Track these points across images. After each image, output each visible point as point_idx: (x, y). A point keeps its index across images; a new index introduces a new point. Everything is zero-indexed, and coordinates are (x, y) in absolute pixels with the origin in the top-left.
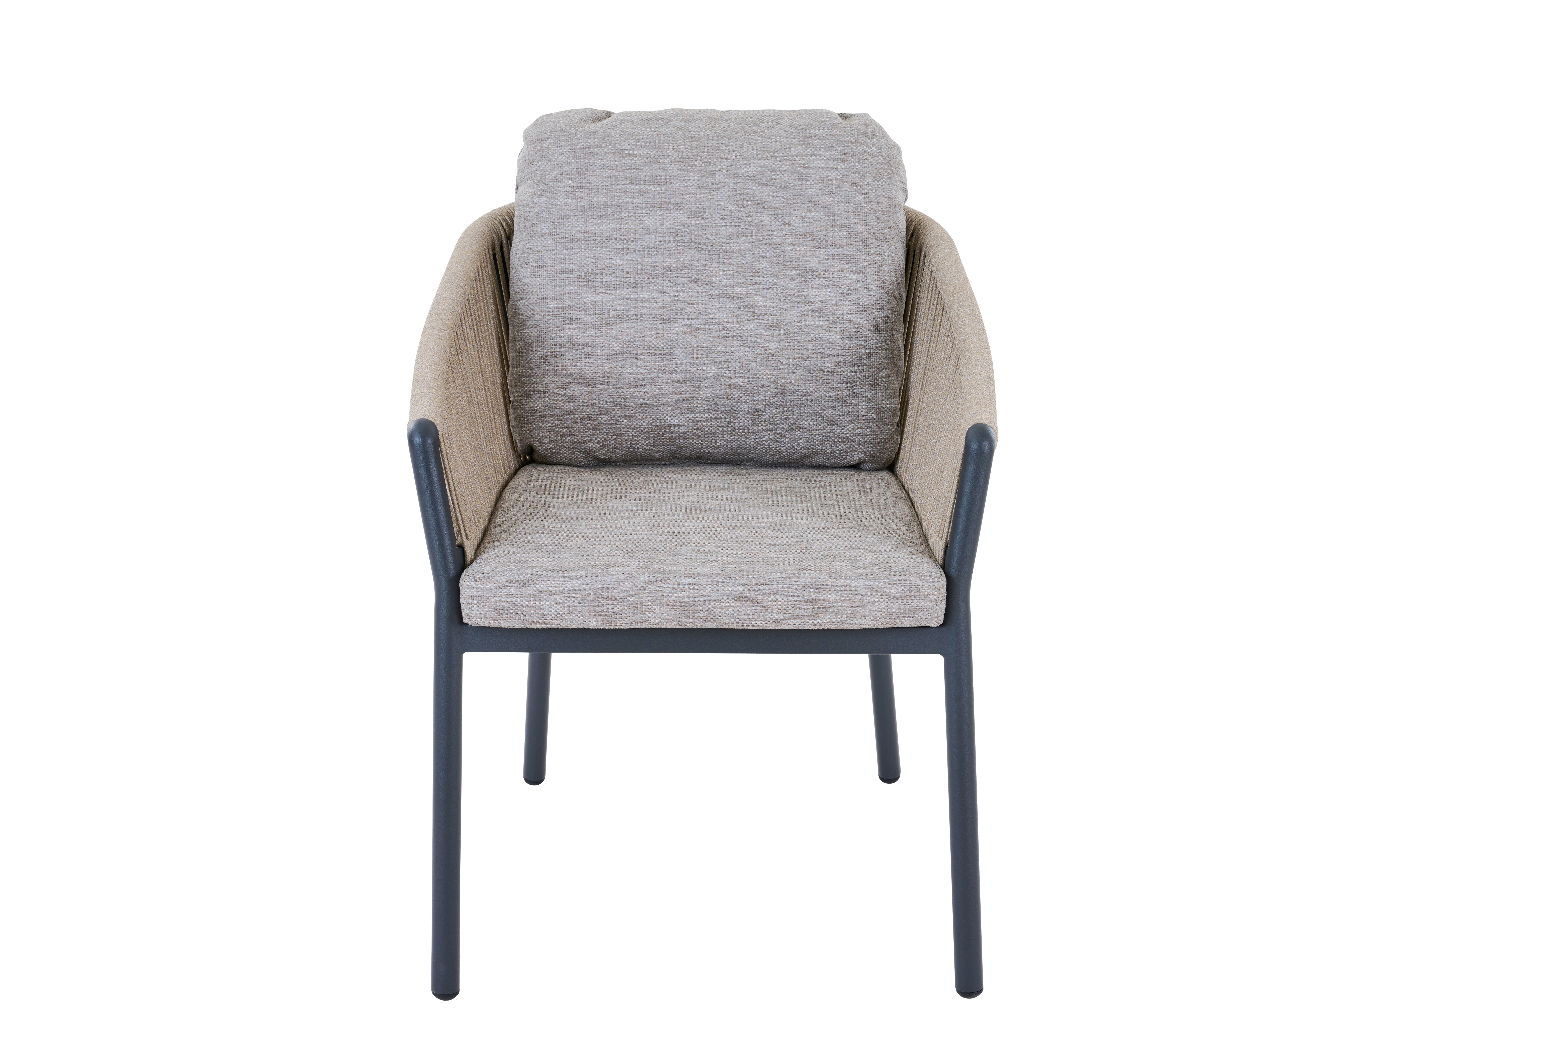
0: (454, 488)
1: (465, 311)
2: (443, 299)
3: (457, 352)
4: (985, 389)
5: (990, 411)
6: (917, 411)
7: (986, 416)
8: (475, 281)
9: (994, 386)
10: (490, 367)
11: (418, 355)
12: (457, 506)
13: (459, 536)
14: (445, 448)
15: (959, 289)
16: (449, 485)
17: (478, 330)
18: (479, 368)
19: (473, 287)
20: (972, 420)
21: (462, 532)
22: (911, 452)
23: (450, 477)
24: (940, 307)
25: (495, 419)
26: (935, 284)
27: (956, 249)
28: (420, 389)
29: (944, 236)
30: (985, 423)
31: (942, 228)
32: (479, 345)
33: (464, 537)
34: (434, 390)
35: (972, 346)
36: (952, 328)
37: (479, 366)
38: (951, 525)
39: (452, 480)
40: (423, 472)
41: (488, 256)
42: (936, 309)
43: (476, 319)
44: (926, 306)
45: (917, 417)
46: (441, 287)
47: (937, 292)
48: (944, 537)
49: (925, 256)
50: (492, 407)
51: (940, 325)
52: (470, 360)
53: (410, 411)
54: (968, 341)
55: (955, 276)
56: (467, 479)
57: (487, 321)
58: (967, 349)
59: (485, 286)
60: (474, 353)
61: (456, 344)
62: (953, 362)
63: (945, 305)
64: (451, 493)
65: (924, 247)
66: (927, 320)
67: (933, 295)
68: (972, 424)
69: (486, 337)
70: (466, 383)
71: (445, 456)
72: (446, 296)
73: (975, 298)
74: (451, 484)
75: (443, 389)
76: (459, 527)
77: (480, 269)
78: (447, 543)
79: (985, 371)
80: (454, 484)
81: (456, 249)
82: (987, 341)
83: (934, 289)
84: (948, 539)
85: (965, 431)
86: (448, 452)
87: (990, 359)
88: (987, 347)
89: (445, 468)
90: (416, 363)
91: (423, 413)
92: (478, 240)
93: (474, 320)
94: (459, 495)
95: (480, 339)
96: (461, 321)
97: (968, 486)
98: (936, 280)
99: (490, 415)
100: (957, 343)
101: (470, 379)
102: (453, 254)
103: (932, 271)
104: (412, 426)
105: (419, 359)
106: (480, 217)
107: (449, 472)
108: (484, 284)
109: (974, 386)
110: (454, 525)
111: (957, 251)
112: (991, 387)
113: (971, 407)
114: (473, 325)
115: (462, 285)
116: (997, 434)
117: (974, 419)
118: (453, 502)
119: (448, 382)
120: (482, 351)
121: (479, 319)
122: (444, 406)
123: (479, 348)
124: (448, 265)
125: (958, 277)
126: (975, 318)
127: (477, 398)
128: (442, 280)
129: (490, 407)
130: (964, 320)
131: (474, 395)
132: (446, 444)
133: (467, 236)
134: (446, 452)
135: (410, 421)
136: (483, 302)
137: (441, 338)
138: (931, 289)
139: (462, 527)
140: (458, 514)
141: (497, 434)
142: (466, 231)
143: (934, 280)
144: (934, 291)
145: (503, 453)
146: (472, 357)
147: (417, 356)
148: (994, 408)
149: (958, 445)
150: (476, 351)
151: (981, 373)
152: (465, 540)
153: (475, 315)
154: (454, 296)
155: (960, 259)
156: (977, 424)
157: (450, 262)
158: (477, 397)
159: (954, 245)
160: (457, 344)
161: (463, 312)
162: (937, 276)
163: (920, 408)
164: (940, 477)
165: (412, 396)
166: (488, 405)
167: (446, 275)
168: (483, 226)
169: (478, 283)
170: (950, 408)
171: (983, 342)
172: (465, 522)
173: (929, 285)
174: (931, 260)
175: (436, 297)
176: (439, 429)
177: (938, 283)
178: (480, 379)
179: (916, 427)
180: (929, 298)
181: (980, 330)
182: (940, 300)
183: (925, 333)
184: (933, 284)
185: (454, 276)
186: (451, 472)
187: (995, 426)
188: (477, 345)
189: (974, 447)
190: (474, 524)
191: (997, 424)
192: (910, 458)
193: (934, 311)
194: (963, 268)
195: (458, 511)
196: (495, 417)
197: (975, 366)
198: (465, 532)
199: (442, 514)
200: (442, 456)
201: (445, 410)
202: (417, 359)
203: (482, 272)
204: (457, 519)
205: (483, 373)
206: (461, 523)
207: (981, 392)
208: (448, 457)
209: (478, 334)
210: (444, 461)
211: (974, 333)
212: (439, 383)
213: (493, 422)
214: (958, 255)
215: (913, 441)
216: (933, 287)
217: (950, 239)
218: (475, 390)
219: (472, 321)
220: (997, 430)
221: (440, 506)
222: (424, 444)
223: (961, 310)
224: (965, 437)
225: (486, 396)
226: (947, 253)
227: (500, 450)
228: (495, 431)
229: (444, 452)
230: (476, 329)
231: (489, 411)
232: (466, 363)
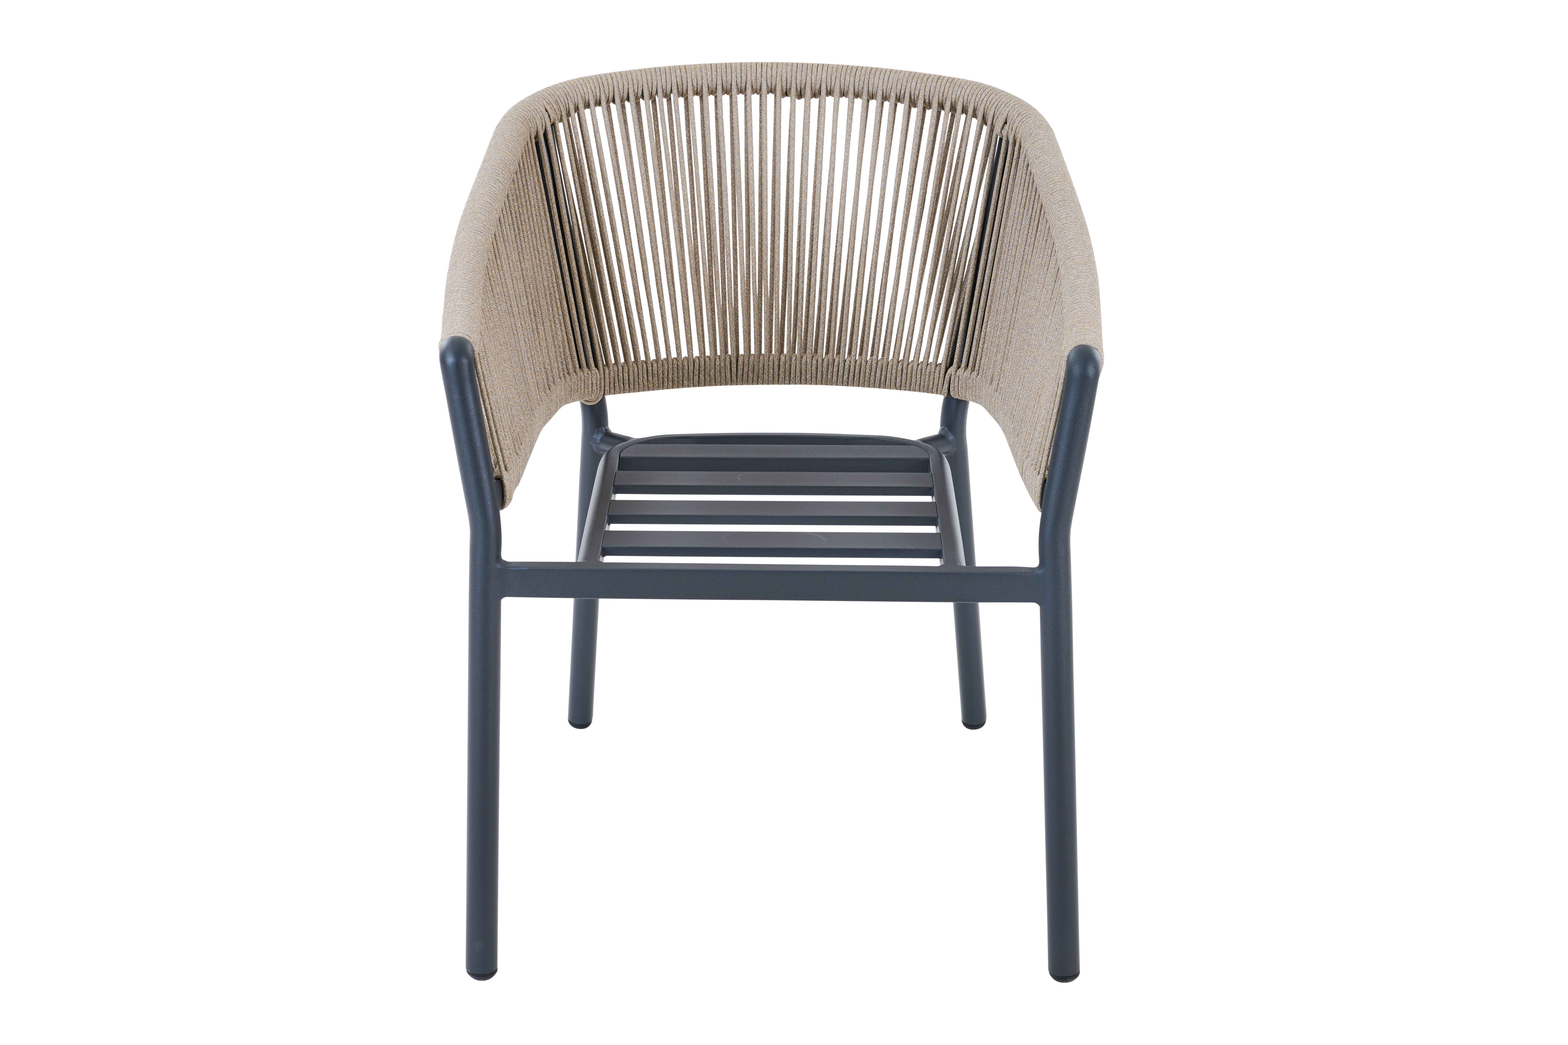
0: (492, 414)
1: (504, 209)
2: (480, 196)
3: (495, 256)
4: (1089, 304)
5: (1095, 330)
6: (1010, 322)
7: (1090, 336)
8: (515, 174)
9: (1099, 300)
10: (532, 271)
11: (451, 261)
12: (494, 434)
13: (497, 466)
14: (482, 369)
15: (1060, 187)
16: (486, 411)
17: (519, 229)
18: (520, 273)
19: (513, 181)
20: (1074, 341)
21: (501, 463)
22: (1003, 368)
23: (487, 402)
24: (1037, 207)
25: (537, 329)
26: (1031, 179)
27: (1056, 140)
28: (454, 301)
29: (1042, 125)
30: (1090, 345)
31: (1040, 115)
32: (519, 246)
33: (503, 468)
34: (470, 303)
35: (1075, 253)
36: (1052, 231)
37: (520, 270)
38: (1050, 458)
39: (490, 404)
40: (456, 397)
41: (530, 145)
42: (1033, 208)
43: (516, 217)
44: (1021, 204)
45: (1009, 329)
46: (477, 182)
47: (1034, 189)
48: (1042, 472)
49: (1020, 146)
50: (535, 315)
51: (1038, 227)
52: (509, 264)
53: (443, 327)
54: (1069, 248)
55: (1055, 172)
56: (507, 401)
57: (529, 219)
58: (1068, 257)
59: (526, 179)
60: (514, 256)
61: (494, 248)
62: (1052, 270)
63: (1043, 205)
64: (488, 420)
65: (1019, 136)
66: (1022, 219)
67: (1029, 191)
68: (1075, 346)
69: (528, 237)
70: (505, 290)
71: (482, 378)
72: (483, 192)
73: (1077, 197)
74: (489, 409)
75: (480, 301)
76: (497, 458)
77: (521, 160)
78: (485, 476)
79: (1089, 284)
80: (491, 409)
81: (494, 138)
82: (1091, 247)
83: (1031, 185)
84: (1046, 474)
85: (1067, 354)
86: (485, 373)
87: (1095, 269)
88: (1091, 255)
89: (482, 392)
90: (449, 270)
91: (456, 329)
92: (518, 127)
93: (514, 218)
94: (497, 421)
95: (521, 240)
96: (500, 221)
97: (1069, 416)
98: (1032, 175)
99: (532, 325)
100: (1057, 249)
101: (510, 286)
102: (490, 143)
103: (1028, 164)
104: (445, 343)
105: (453, 265)
106: (521, 100)
107: (486, 397)
108: (526, 178)
109: (1077, 301)
110: (492, 453)
111: (1056, 142)
112: (1095, 302)
113: (1073, 326)
114: (513, 224)
115: (501, 179)
116: (1102, 356)
117: (1077, 340)
118: (491, 430)
119: (485, 292)
120: (523, 253)
121: (520, 217)
122: (481, 320)
123: (520, 250)
124: (485, 156)
125: (1058, 173)
126: (1077, 221)
127: (518, 307)
128: (478, 174)
129: (532, 315)
130: (1065, 223)
131: (514, 303)
132: (483, 365)
133: (507, 123)
134: (483, 374)
135: (442, 338)
136: (525, 197)
137: (477, 242)
138: (1026, 184)
139: (500, 458)
140: (497, 444)
141: (540, 345)
142: (505, 117)
143: (1031, 175)
144: (1030, 187)
145: (547, 366)
146: (512, 260)
147: (450, 263)
148: (1099, 326)
149: (1057, 368)
150: (516, 253)
151: (1084, 285)
152: (504, 472)
153: (515, 212)
154: (492, 193)
155: (1060, 152)
156: (1080, 346)
157: (488, 153)
158: (518, 305)
159: (1053, 136)
160: (496, 247)
161: (502, 211)
162: (1033, 169)
163: (1013, 319)
164: (1037, 401)
165: (445, 309)
166: (530, 314)
167: (483, 168)
168: (525, 111)
169: (519, 176)
170: (1048, 324)
171: (1087, 249)
172: (504, 452)
173: (1025, 180)
174: (1027, 151)
175: (471, 193)
176: (475, 349)
177: (1035, 179)
178: (521, 285)
179: (1009, 340)
180: (1025, 195)
181: (1083, 235)
182: (1037, 197)
183: (1019, 235)
184: (1030, 179)
185: (491, 169)
186: (488, 395)
187: (1101, 348)
188: (517, 246)
189: (1077, 371)
190: (514, 453)
191: (1102, 346)
192: (1002, 375)
193: (1031, 210)
194: (1063, 161)
195: (496, 440)
196: (537, 327)
197: (1078, 277)
198: (504, 462)
199: (478, 443)
200: (478, 378)
201: (482, 325)
202: (451, 265)
203: (523, 163)
204: (495, 448)
205: (525, 277)
206: (499, 453)
207: (1084, 308)
208: (485, 379)
209: (519, 234)
210: (480, 384)
211: (1076, 238)
212: (475, 294)
213: (536, 332)
214: (1058, 146)
215: (1005, 356)
216: (1029, 182)
217: (1048, 129)
218: (516, 297)
219: (512, 219)
220: (1103, 352)
221: (476, 433)
222: (458, 365)
223: (1061, 211)
224: (1066, 360)
225: (528, 303)
226: (1046, 144)
227: (544, 363)
228: (537, 343)
229: (481, 374)
230: (516, 229)
231: (531, 320)
232: (506, 267)
